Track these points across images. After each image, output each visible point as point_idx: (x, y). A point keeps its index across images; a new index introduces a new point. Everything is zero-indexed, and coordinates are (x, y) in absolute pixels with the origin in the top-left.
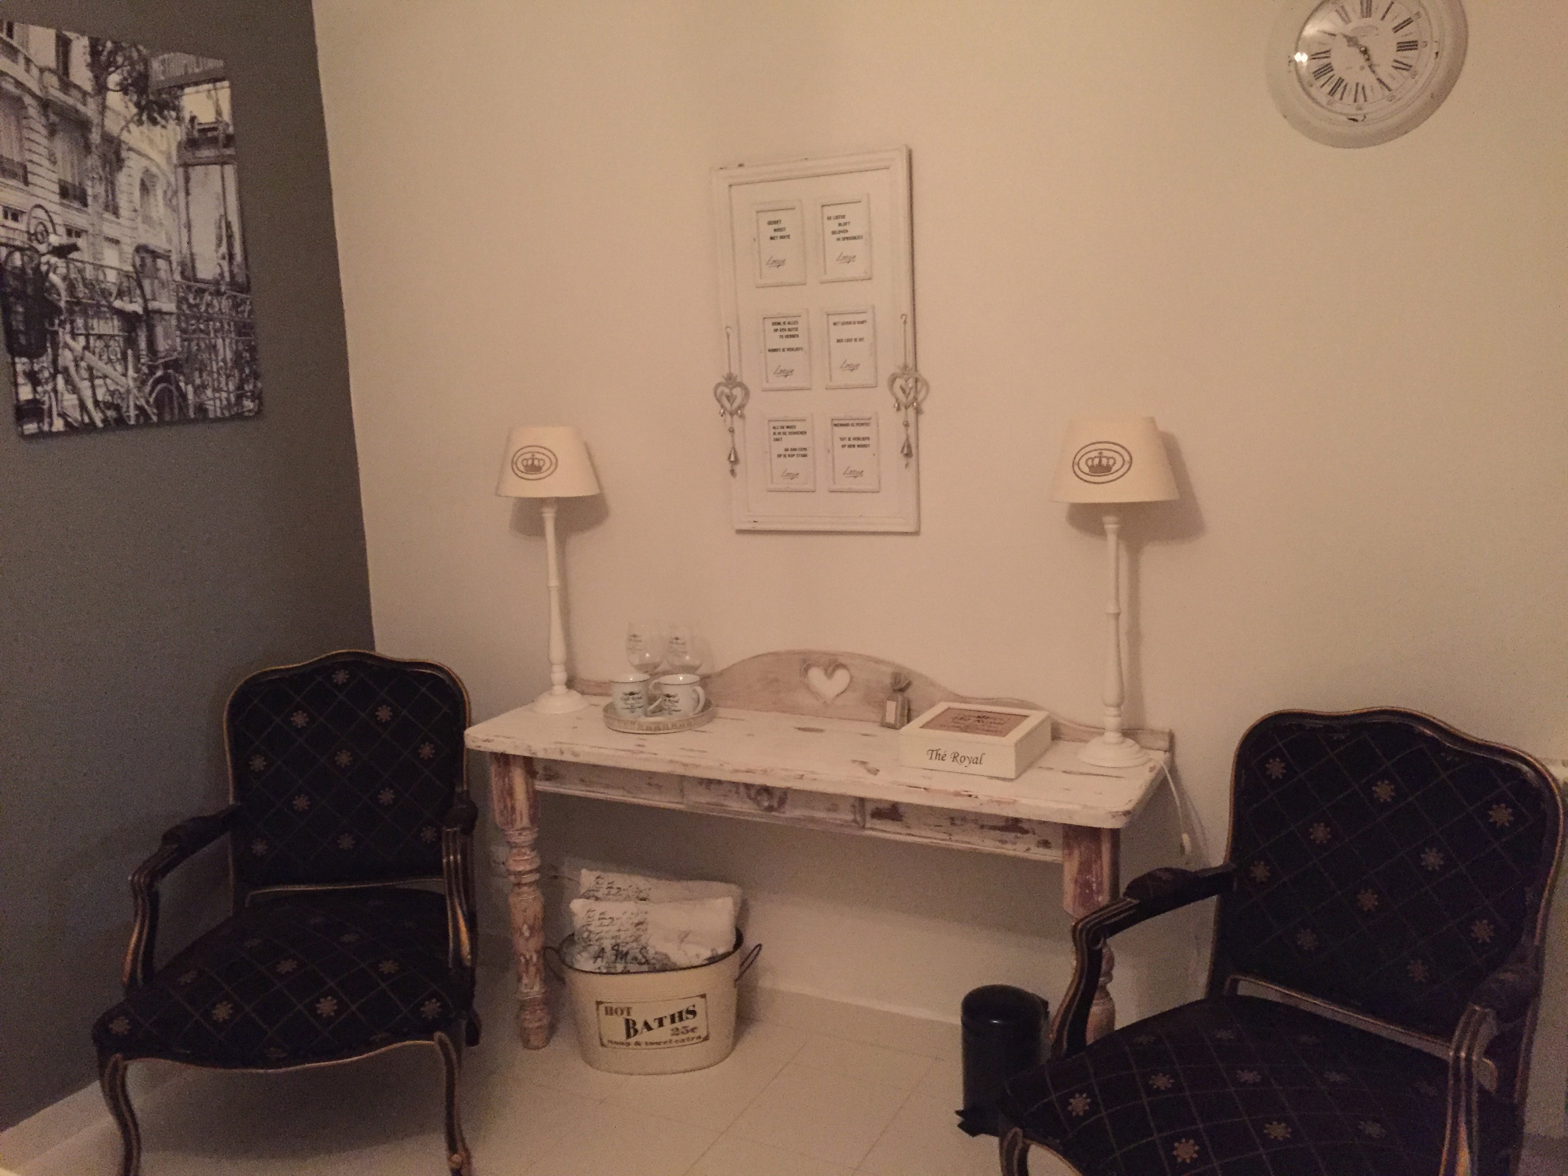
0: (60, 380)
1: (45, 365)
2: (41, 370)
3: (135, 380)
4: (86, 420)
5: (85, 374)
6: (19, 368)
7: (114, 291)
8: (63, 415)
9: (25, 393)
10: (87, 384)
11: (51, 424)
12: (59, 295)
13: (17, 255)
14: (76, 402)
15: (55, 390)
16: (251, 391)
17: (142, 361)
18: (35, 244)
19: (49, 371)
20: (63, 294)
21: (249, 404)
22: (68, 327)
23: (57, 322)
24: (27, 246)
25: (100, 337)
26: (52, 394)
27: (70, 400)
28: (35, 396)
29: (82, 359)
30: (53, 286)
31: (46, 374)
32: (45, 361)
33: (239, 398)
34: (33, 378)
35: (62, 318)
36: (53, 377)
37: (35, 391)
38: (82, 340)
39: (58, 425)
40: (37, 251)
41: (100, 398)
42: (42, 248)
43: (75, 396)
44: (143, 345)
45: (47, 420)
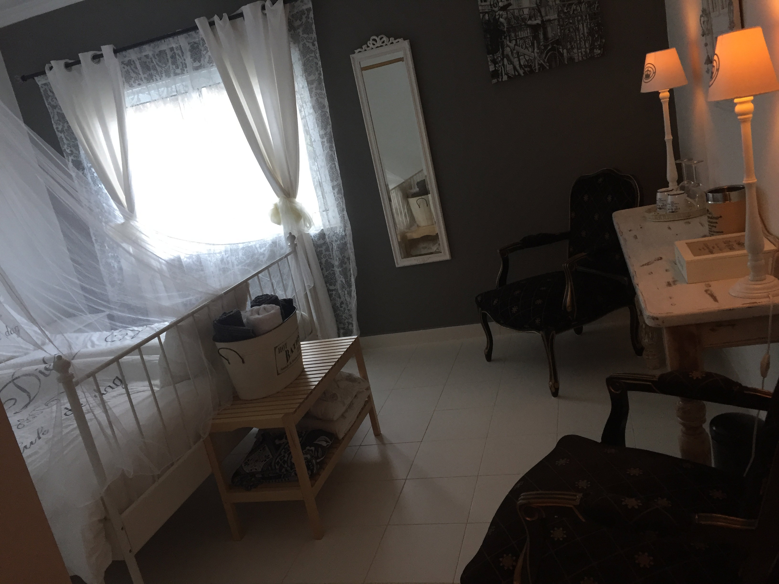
0: (505, 60)
1: (499, 55)
2: (497, 58)
3: (538, 53)
4: (517, 73)
5: (515, 55)
6: (489, 59)
7: (527, 17)
8: (507, 74)
9: (492, 68)
10: (516, 59)
11: (502, 78)
12: (504, 26)
13: (487, 15)
14: (512, 67)
15: (503, 65)
16: (599, 45)
17: (541, 44)
18: (494, 9)
19: (501, 58)
20: (505, 25)
21: (597, 51)
22: (508, 38)
23: (503, 37)
24: (490, 10)
25: (521, 39)
26: (502, 67)
27: (509, 68)
28: (495, 68)
29: (514, 50)
30: (501, 23)
31: (500, 59)
32: (499, 54)
33: (592, 50)
34: (495, 62)
35: (505, 35)
36: (503, 59)
37: (495, 67)
38: (514, 42)
39: (505, 78)
40: (494, 11)
41: (522, 64)
42: (496, 9)
43: (512, 65)
44: (541, 36)
45: (500, 77)
